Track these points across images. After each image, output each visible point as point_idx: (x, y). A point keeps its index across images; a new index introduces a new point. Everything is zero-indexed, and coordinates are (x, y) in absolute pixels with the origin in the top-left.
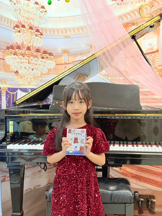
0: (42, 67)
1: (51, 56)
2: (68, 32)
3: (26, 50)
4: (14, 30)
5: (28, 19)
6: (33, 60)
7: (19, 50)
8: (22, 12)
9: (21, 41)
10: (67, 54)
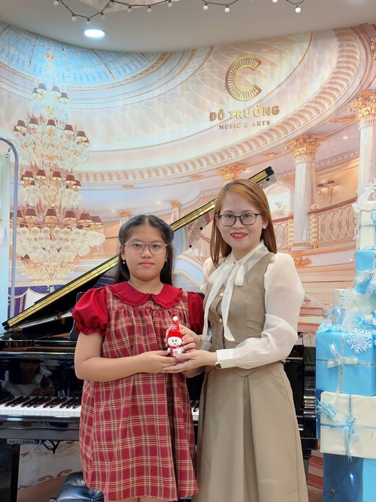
0: (79, 244)
1: (97, 223)
2: (131, 178)
3: (47, 215)
4: (23, 182)
5: (51, 158)
6: (61, 233)
7: (33, 217)
8: (39, 147)
9: (37, 200)
10: (127, 218)
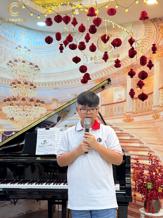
0: (35, 113)
1: (43, 104)
2: (57, 85)
3: (22, 101)
4: (11, 86)
5: (23, 77)
6: (28, 108)
7: (15, 101)
8: (18, 72)
9: (17, 94)
10: (56, 102)
